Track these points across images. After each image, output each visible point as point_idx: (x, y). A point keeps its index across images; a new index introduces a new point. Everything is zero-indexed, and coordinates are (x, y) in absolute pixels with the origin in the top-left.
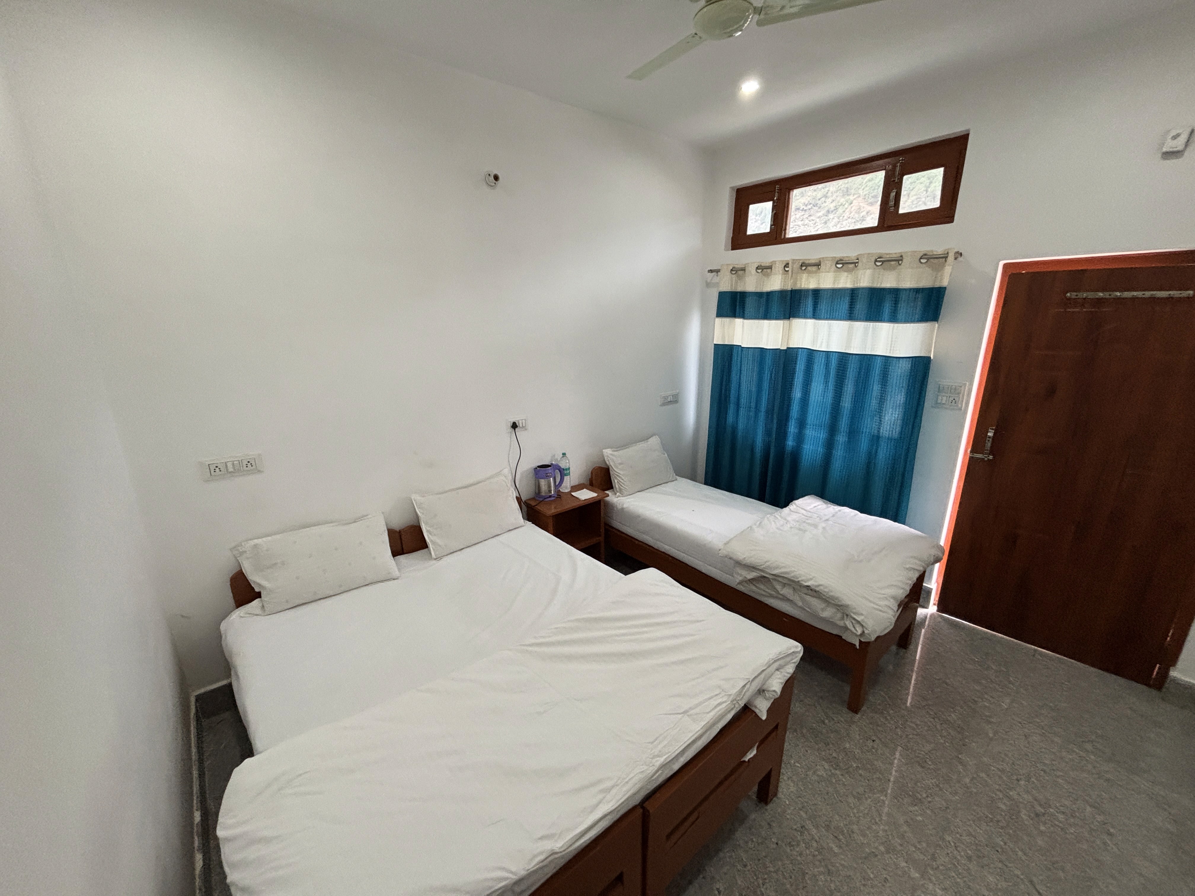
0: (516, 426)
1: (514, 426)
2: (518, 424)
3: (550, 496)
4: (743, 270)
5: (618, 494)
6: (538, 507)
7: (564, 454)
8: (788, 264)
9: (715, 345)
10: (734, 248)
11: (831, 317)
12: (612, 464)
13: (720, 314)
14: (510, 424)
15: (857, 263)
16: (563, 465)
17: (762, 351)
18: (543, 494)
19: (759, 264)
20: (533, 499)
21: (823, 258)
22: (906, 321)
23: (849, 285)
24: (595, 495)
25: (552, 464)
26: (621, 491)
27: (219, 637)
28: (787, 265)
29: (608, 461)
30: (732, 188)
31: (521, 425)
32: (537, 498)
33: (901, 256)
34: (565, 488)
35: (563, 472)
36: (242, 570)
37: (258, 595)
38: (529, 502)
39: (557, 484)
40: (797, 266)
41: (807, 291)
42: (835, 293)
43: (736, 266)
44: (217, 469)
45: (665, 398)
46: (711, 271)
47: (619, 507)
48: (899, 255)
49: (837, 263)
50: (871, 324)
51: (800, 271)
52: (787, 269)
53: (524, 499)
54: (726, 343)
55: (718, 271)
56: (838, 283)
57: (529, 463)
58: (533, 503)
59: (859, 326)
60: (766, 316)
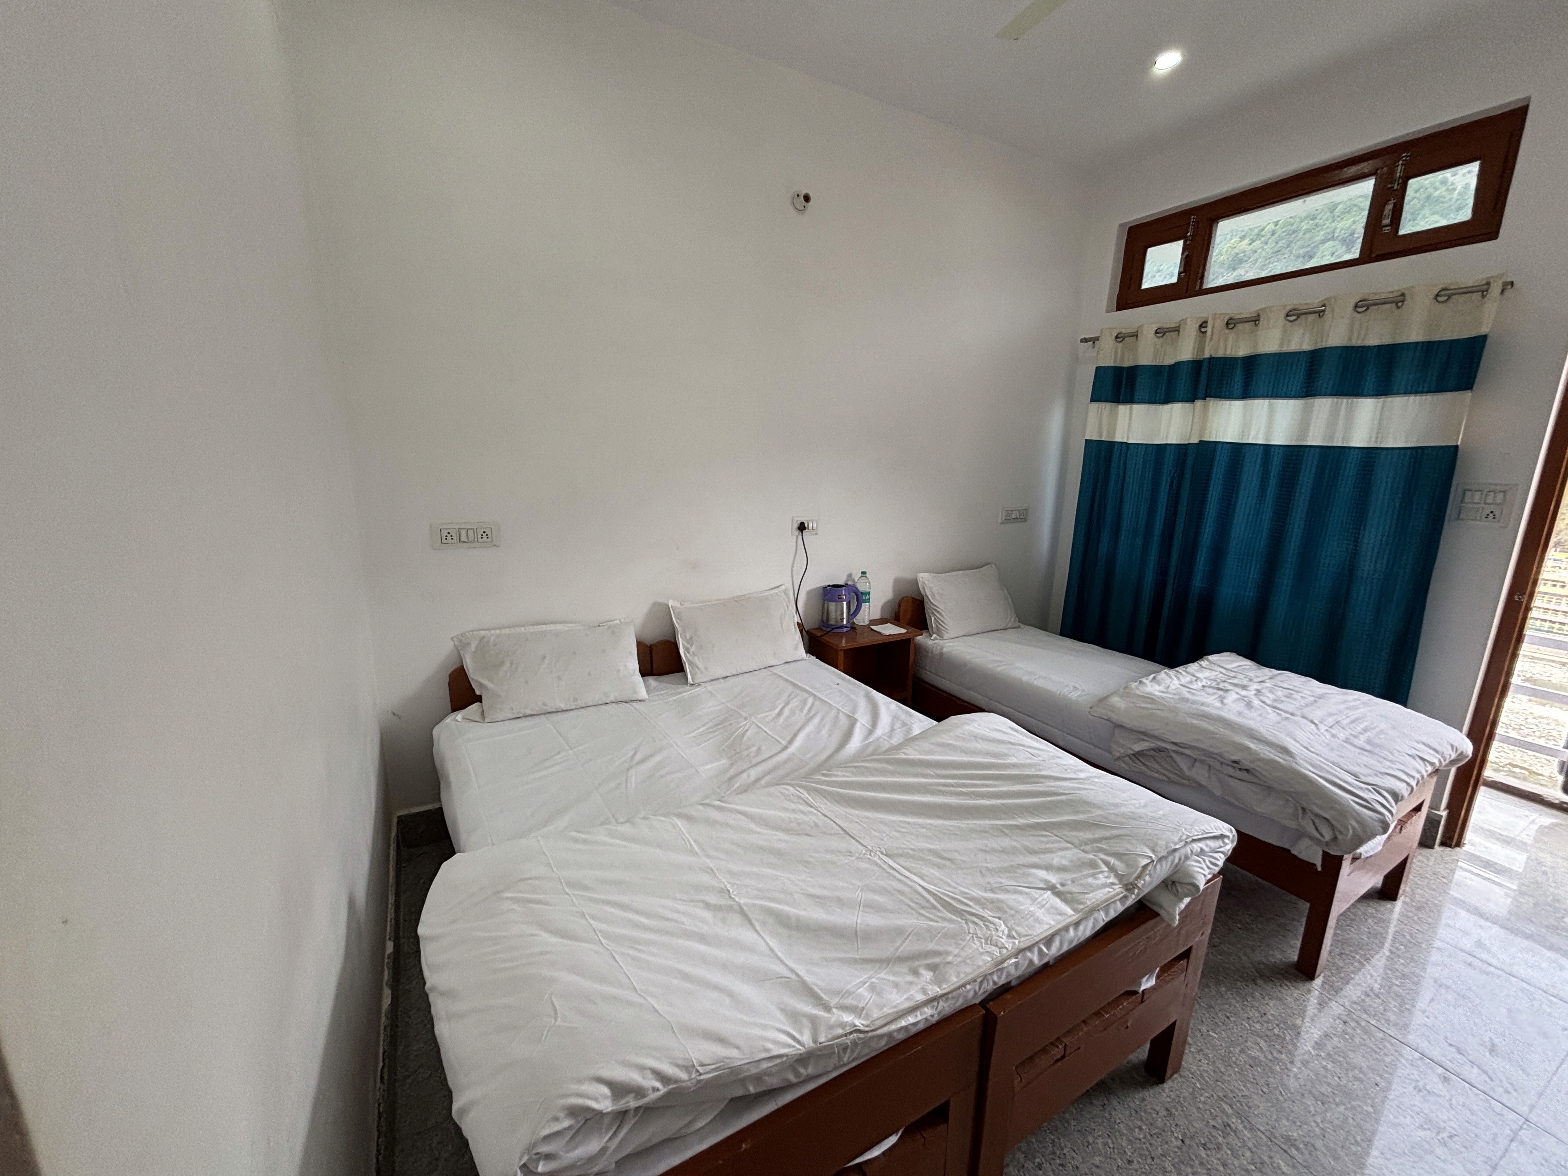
0: (805, 528)
1: (802, 527)
2: (806, 525)
3: (843, 627)
4: (1135, 335)
5: (934, 636)
6: (826, 638)
7: (864, 573)
8: (1206, 322)
9: (1086, 440)
10: (1119, 309)
11: (1274, 394)
12: (928, 594)
13: (1096, 397)
14: (796, 525)
15: (1324, 311)
16: (862, 587)
17: (1161, 449)
18: (832, 622)
19: (1159, 325)
20: (819, 629)
21: (1263, 309)
22: (1407, 392)
23: (1307, 347)
24: (903, 631)
25: (847, 584)
26: (939, 633)
27: (430, 743)
28: (1203, 325)
29: (924, 588)
30: (1121, 225)
31: (810, 528)
32: (824, 629)
33: (1403, 295)
34: (864, 617)
35: (860, 597)
36: (463, 666)
37: (479, 699)
38: (813, 632)
39: (852, 612)
40: (1220, 323)
41: (1236, 359)
42: (1282, 359)
43: (1124, 331)
44: (449, 537)
45: (1008, 512)
46: (1085, 340)
47: (936, 652)
48: (1399, 293)
49: (1287, 315)
50: (1344, 401)
51: (1227, 331)
52: (1203, 330)
53: (807, 628)
54: (1103, 439)
55: (1094, 340)
56: (1289, 344)
57: (817, 580)
58: (819, 634)
59: (1323, 405)
60: (1168, 400)
